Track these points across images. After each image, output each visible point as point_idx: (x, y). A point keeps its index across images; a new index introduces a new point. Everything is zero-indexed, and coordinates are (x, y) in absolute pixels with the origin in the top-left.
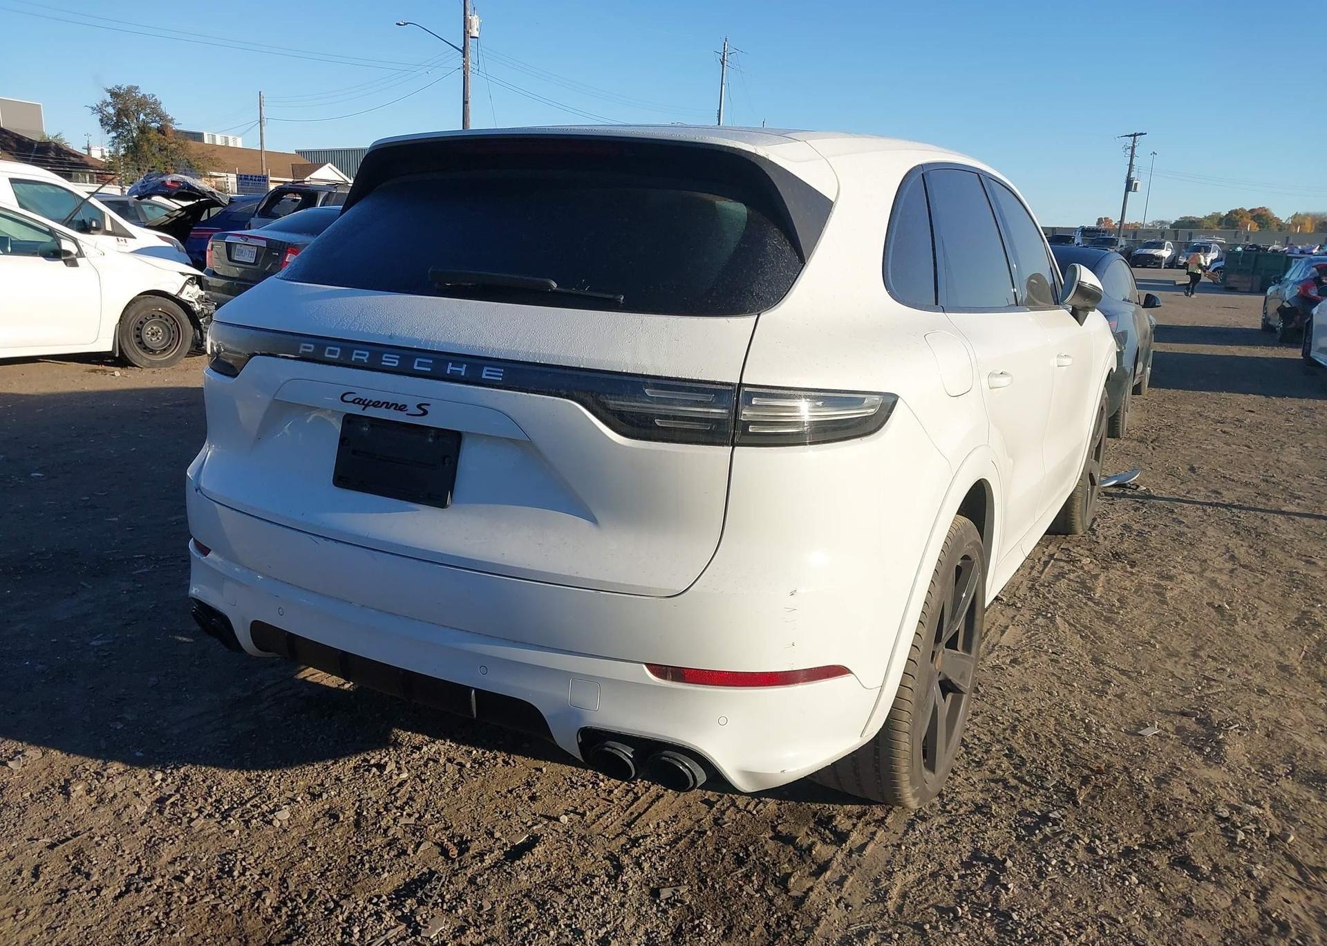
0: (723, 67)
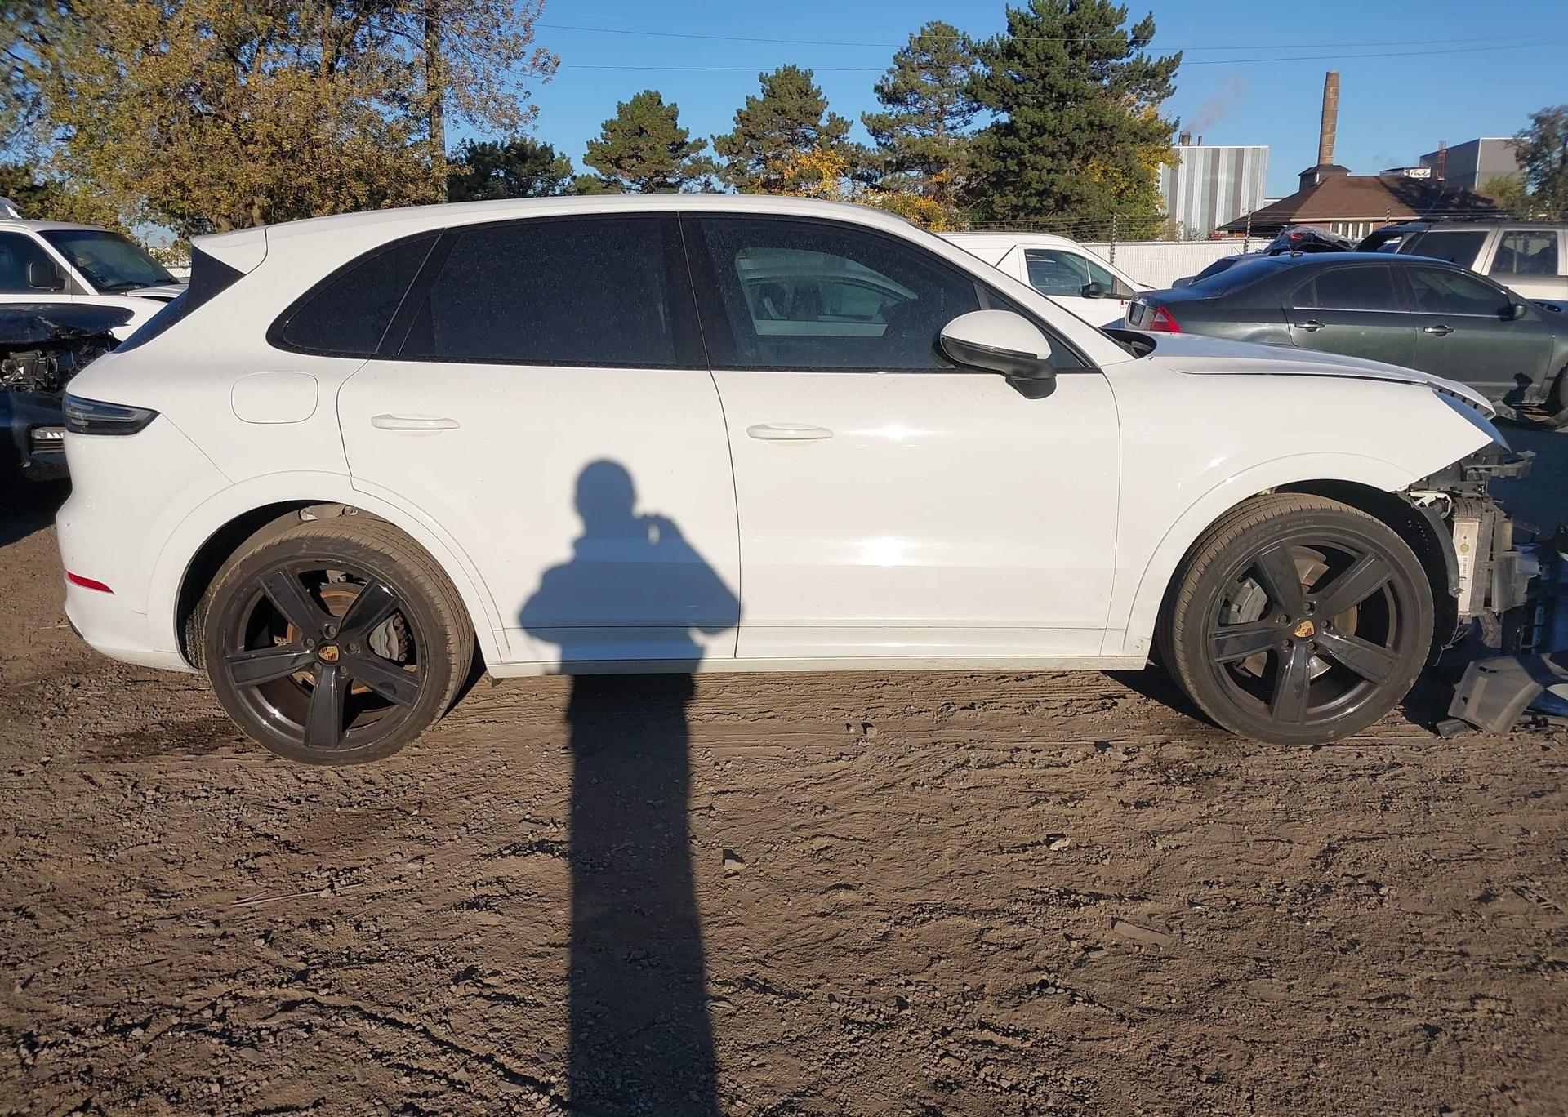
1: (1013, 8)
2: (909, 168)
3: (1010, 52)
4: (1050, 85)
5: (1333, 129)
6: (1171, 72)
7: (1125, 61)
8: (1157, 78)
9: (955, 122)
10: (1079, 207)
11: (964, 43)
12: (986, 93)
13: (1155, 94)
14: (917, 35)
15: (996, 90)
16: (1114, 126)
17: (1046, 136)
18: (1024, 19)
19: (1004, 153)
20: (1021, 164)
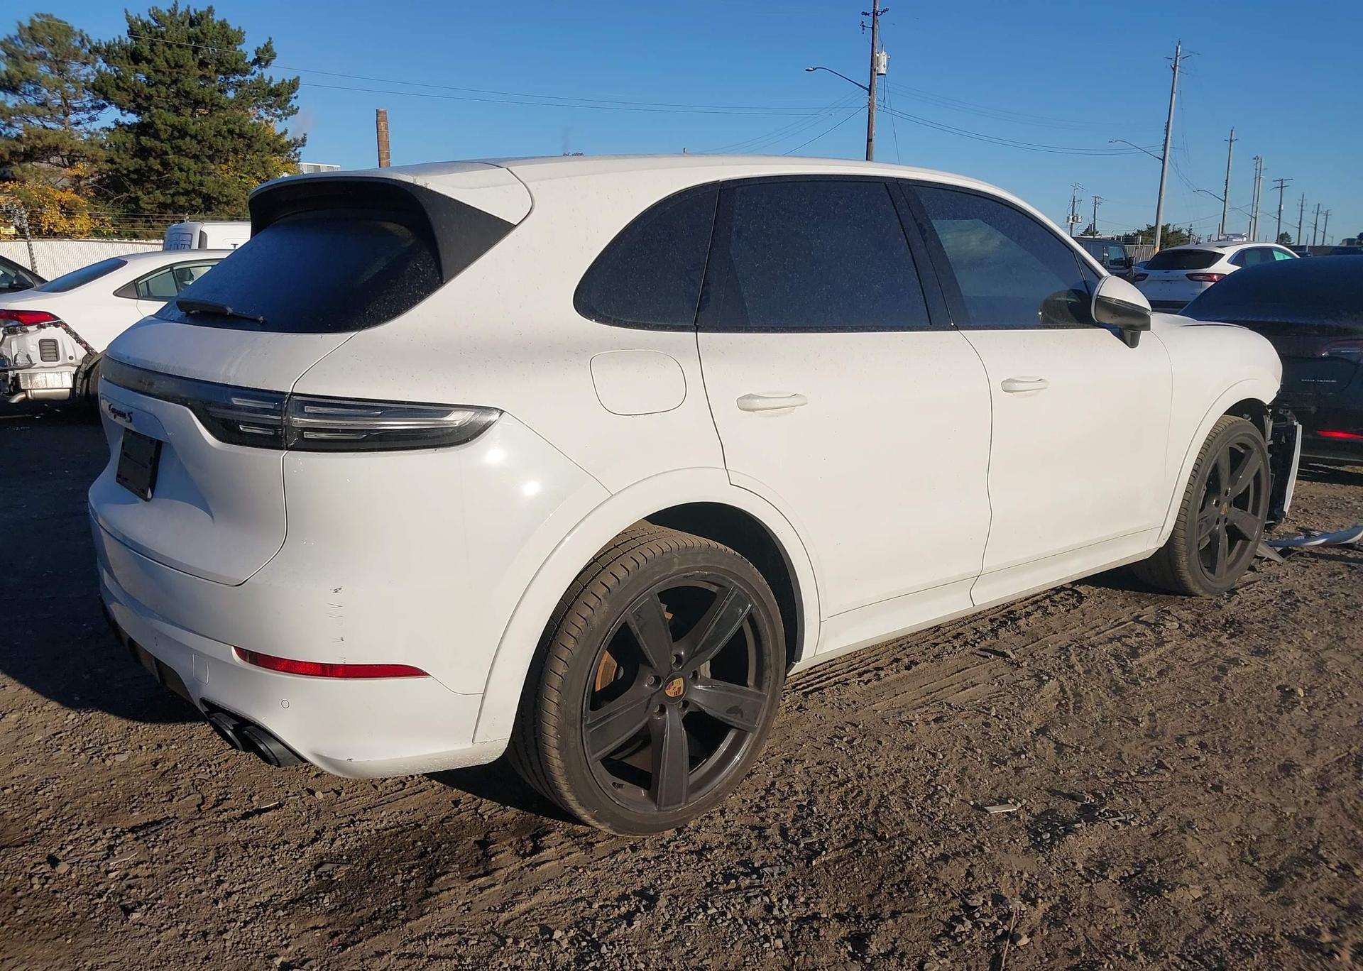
0: (1175, 74)
1: (133, 15)
2: (36, 159)
3: (135, 57)
4: (186, 92)
5: (388, 155)
6: (292, 93)
7: (248, 77)
8: (280, 96)
9: (79, 117)
10: (226, 208)
11: (83, 40)
12: (116, 92)
13: (280, 112)
14: (27, 24)
15: (126, 90)
16: (252, 136)
17: (188, 139)
18: (145, 25)
19: (143, 152)
20: (165, 164)
